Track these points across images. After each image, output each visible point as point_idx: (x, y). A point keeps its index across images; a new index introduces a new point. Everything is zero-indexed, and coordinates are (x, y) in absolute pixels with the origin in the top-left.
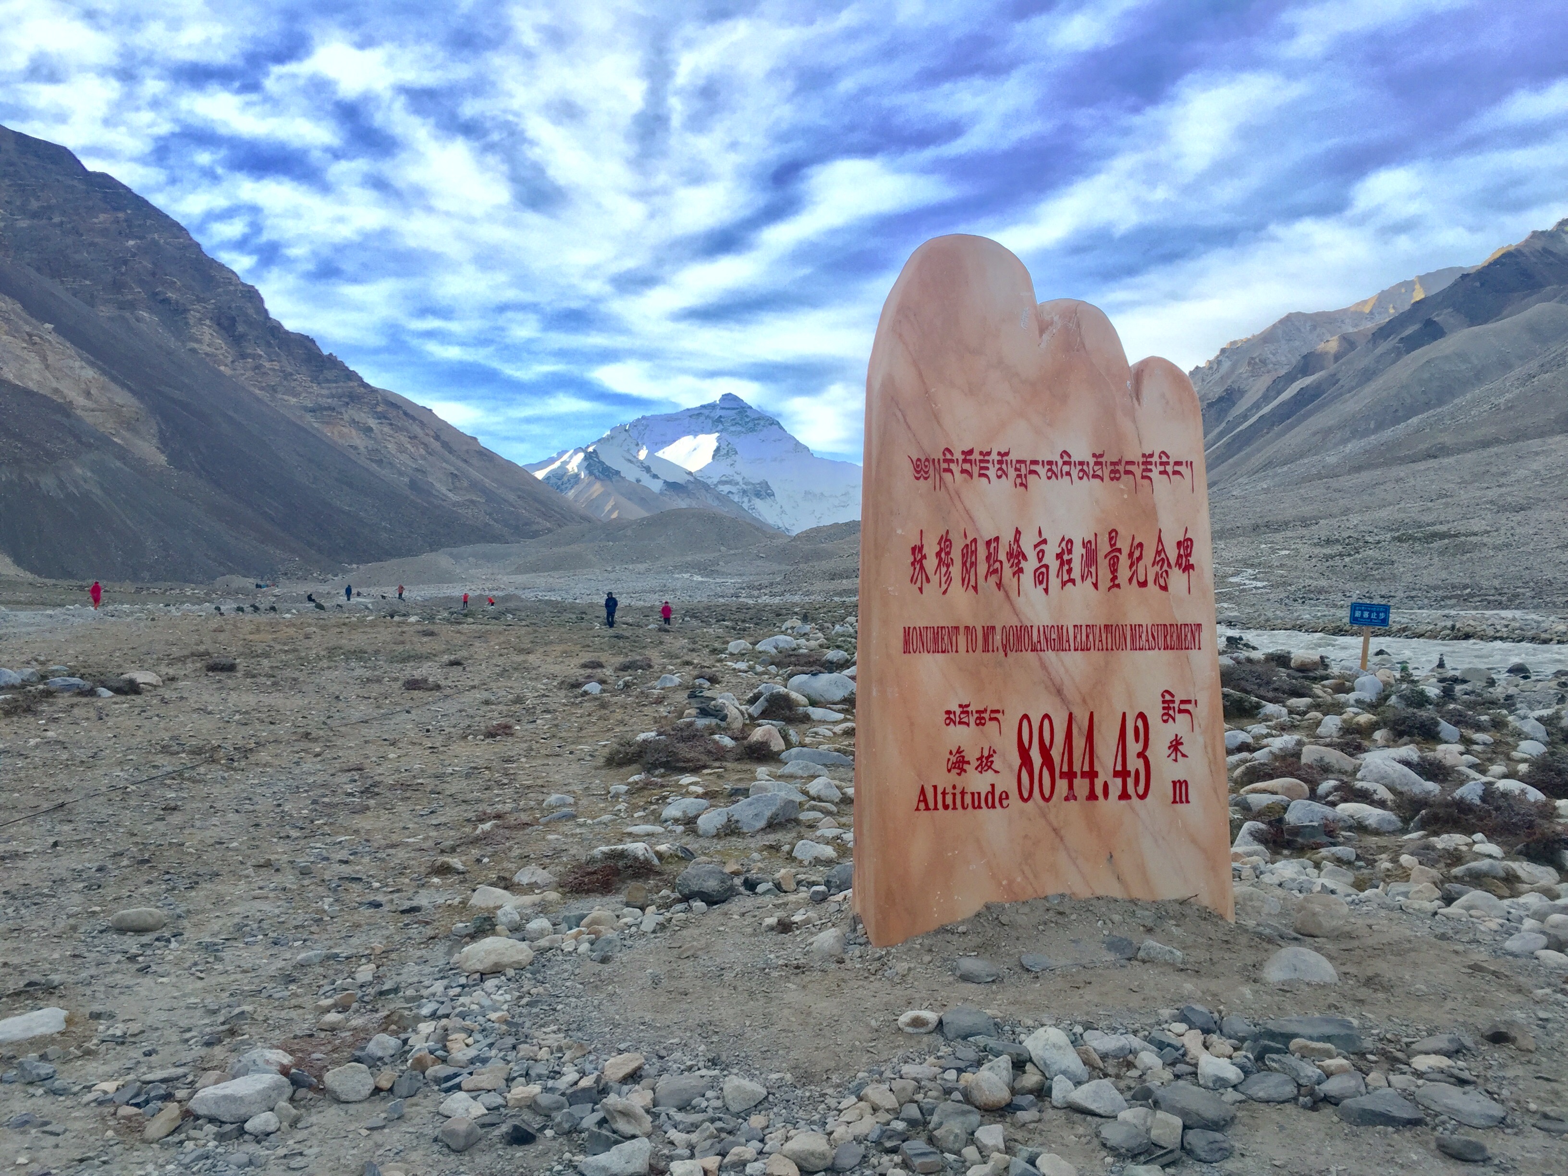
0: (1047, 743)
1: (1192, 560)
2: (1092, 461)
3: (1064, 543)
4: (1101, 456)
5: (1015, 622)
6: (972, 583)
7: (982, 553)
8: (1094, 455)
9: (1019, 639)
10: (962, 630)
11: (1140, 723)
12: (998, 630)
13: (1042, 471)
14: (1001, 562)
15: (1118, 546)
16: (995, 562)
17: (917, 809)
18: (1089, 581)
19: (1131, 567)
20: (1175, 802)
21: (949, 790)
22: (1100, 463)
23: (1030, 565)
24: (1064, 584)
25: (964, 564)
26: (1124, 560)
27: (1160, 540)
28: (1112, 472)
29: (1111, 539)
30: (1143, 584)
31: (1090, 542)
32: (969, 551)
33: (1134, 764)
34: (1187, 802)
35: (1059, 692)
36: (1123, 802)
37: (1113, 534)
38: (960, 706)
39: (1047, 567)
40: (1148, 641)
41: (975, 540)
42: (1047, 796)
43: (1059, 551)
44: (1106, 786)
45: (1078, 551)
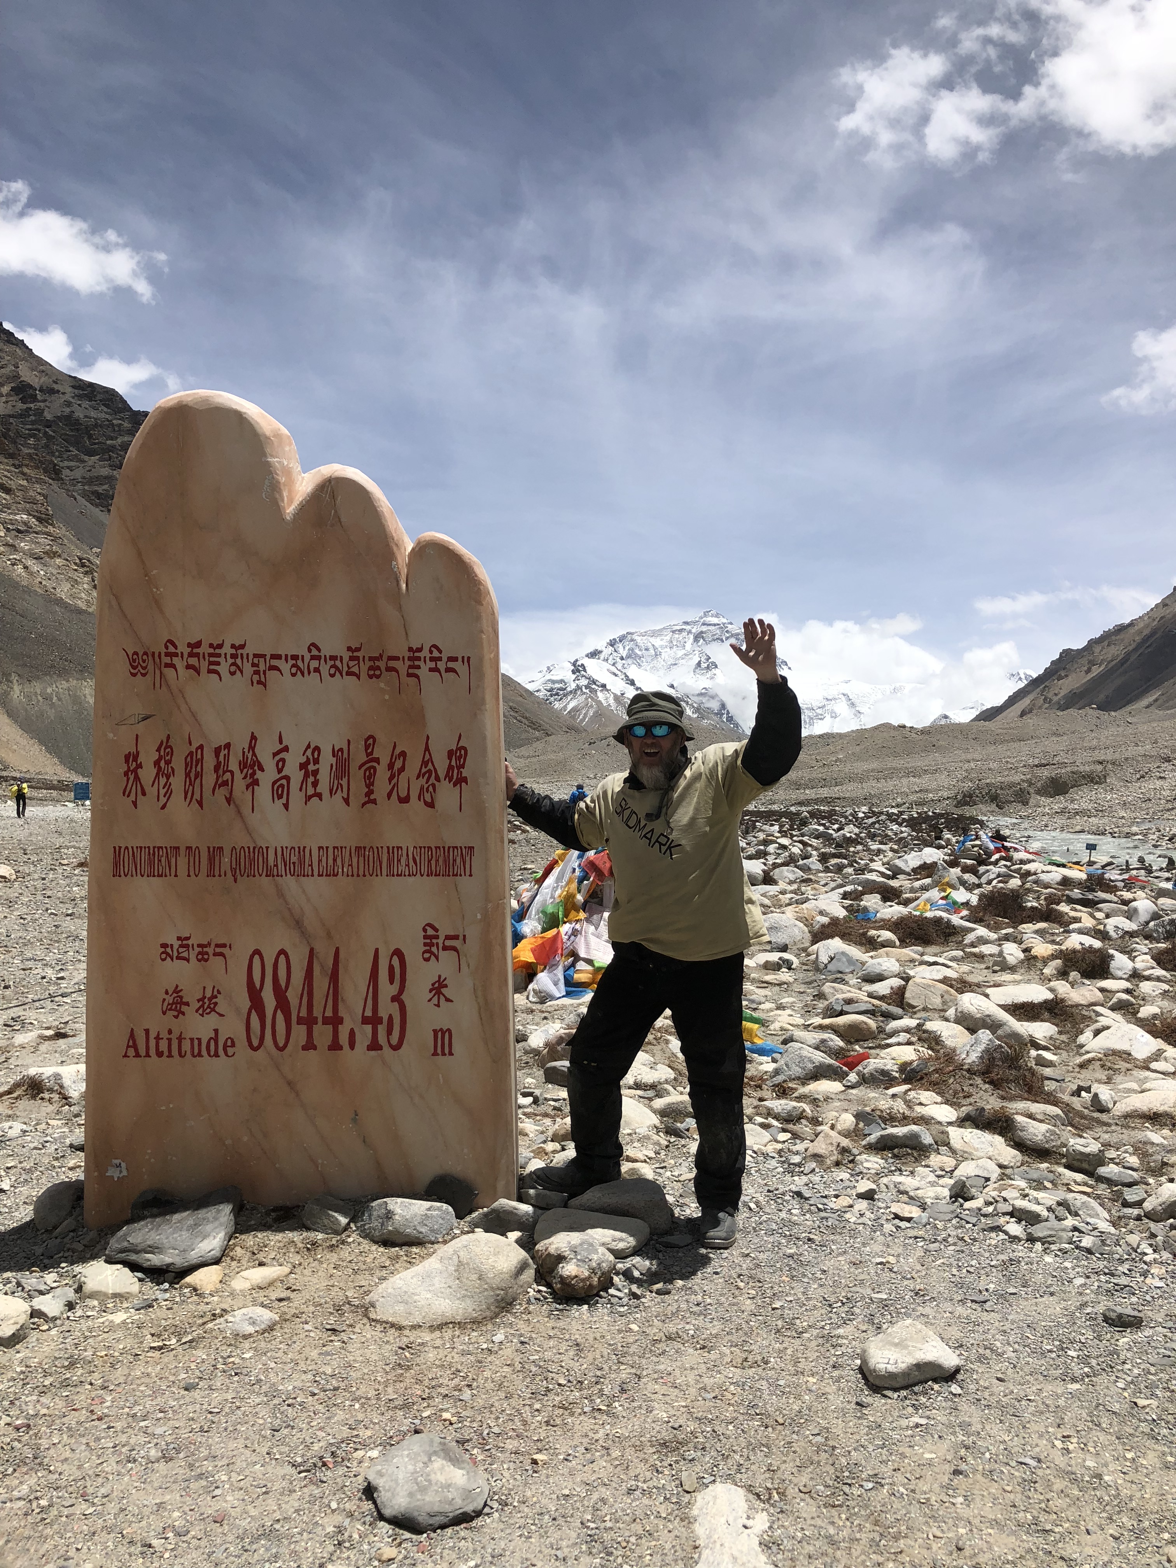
0: (283, 983)
1: (465, 773)
2: (346, 655)
3: (309, 752)
4: (358, 649)
5: (246, 842)
6: (197, 796)
7: (209, 761)
8: (349, 649)
9: (252, 861)
10: (182, 851)
11: (396, 962)
12: (227, 851)
13: (285, 667)
14: (232, 773)
15: (375, 755)
16: (224, 773)
17: (125, 1056)
18: (338, 797)
19: (390, 780)
20: (435, 1054)
21: (164, 1035)
22: (357, 658)
23: (267, 777)
24: (308, 798)
25: (187, 775)
26: (382, 773)
27: (427, 749)
28: (370, 668)
29: (367, 747)
30: (405, 800)
31: (341, 750)
32: (194, 761)
33: (387, 1009)
34: (451, 1054)
35: (298, 924)
36: (373, 1053)
37: (371, 741)
38: (179, 938)
39: (287, 778)
40: (408, 865)
41: (201, 747)
42: (281, 1044)
43: (304, 759)
44: (352, 1033)
45: (327, 760)
